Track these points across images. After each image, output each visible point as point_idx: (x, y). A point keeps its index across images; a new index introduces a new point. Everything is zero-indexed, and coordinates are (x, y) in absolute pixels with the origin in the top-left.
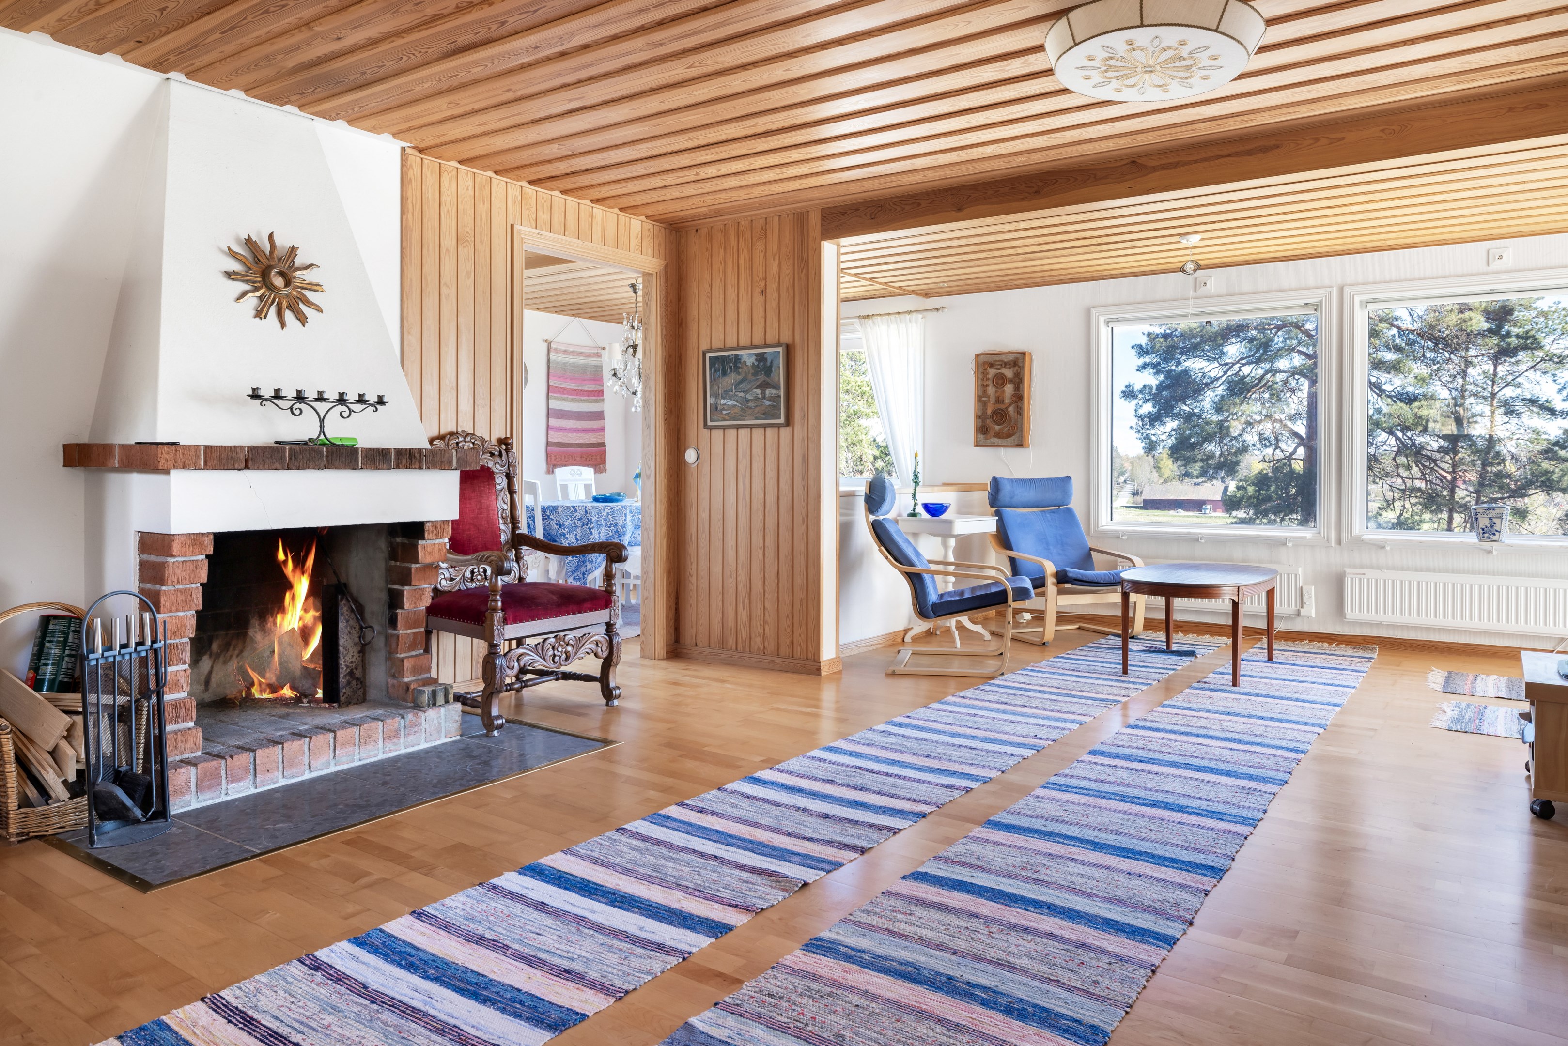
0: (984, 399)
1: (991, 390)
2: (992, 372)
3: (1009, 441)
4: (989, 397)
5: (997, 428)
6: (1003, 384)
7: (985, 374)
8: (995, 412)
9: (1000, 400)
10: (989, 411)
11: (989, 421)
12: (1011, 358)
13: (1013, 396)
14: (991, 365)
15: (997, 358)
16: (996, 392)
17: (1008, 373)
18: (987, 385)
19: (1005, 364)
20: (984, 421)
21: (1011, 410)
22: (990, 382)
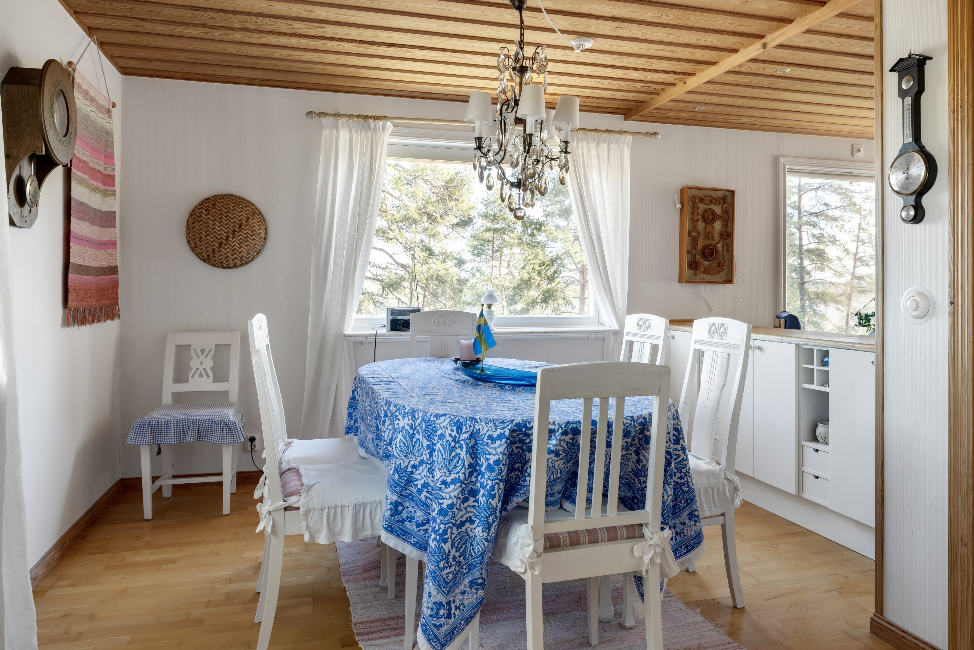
0: (694, 234)
1: (701, 226)
2: (702, 207)
3: (718, 277)
4: (699, 233)
5: (706, 263)
6: (713, 220)
7: (694, 207)
8: (705, 248)
9: (709, 235)
10: (700, 246)
11: (699, 257)
12: (720, 194)
13: (721, 233)
14: (702, 200)
15: (706, 193)
16: (706, 228)
17: (718, 209)
18: (697, 220)
19: (713, 200)
20: (694, 256)
21: (719, 246)
22: (699, 217)
